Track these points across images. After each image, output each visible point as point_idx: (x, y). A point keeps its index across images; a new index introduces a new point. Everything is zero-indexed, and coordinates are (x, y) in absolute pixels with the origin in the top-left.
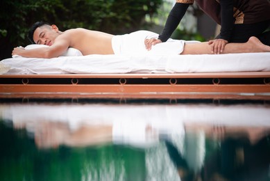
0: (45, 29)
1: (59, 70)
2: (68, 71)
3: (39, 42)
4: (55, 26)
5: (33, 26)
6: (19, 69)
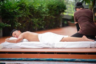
0: (16, 32)
1: (19, 47)
2: (22, 47)
3: (14, 37)
4: (19, 31)
5: (12, 31)
6: (7, 47)
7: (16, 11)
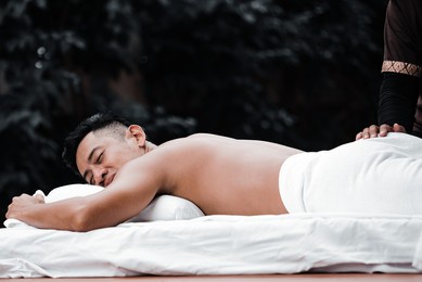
7: (249, 18)
